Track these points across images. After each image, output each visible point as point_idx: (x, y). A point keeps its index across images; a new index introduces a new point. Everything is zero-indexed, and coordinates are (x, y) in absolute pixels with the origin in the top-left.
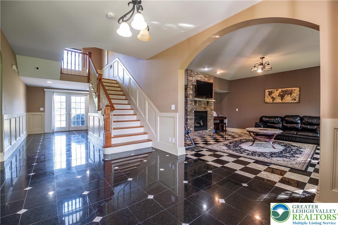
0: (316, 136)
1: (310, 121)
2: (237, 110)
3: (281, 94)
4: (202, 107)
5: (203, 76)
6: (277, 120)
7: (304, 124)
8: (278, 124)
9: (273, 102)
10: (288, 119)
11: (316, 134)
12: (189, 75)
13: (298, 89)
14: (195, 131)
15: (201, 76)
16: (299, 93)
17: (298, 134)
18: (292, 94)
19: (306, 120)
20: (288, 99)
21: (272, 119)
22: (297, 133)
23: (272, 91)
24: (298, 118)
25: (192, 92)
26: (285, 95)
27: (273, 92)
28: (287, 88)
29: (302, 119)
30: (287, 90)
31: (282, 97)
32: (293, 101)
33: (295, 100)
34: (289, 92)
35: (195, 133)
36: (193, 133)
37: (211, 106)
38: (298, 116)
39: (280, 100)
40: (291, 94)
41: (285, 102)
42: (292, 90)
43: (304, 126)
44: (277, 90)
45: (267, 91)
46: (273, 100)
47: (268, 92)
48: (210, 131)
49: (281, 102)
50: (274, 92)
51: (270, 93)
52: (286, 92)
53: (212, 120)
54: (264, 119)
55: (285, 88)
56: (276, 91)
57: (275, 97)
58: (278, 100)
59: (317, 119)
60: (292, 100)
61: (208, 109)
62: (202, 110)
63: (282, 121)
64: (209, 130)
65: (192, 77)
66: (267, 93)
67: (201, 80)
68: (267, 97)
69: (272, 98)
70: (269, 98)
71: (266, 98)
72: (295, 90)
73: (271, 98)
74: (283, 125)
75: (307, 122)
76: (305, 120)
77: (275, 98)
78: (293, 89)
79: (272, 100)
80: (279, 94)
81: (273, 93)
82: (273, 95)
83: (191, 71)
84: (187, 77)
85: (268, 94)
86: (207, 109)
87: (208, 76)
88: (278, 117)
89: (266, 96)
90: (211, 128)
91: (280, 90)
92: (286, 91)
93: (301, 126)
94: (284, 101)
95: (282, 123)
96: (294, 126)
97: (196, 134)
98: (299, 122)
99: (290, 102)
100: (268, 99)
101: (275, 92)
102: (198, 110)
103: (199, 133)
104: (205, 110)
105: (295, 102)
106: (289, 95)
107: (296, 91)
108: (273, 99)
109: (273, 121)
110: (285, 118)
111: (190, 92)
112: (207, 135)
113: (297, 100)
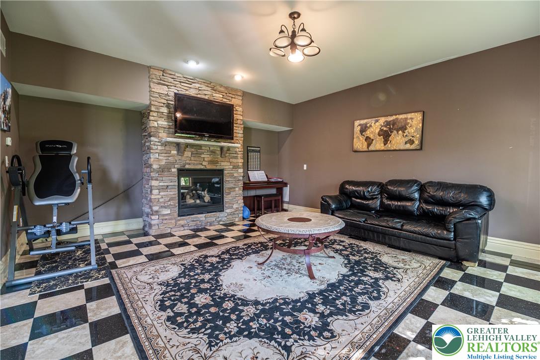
0: (446, 236)
1: (440, 194)
2: (305, 167)
3: (385, 129)
4: (204, 160)
5: (204, 88)
6: (371, 190)
7: (427, 202)
8: (373, 199)
9: (368, 148)
10: (392, 188)
11: (445, 232)
12: (155, 81)
13: (418, 117)
14: (179, 216)
15: (197, 85)
16: (421, 125)
17: (405, 227)
18: (406, 129)
19: (431, 191)
20: (398, 141)
21: (361, 188)
22: (402, 226)
23: (366, 124)
24: (415, 188)
25: (166, 123)
26: (392, 132)
27: (368, 125)
28: (396, 115)
29: (422, 188)
30: (397, 119)
31: (386, 135)
32: (408, 146)
33: (411, 142)
34: (400, 125)
35: (179, 220)
36: (173, 221)
37: (236, 158)
38: (415, 182)
39: (383, 145)
40: (403, 129)
41: (392, 149)
42: (406, 119)
43: (425, 206)
44: (377, 121)
45: (357, 123)
46: (369, 145)
47: (359, 127)
48: (232, 214)
49: (383, 148)
50: (371, 126)
51: (364, 129)
52: (393, 125)
53: (237, 189)
54: (347, 186)
55: (391, 115)
56: (374, 122)
57: (372, 136)
58: (378, 145)
59: (455, 190)
60: (406, 143)
61: (225, 165)
62: (202, 167)
63: (381, 193)
64: (228, 211)
65: (167, 86)
66: (357, 129)
67: (199, 96)
68: (358, 137)
69: (366, 140)
70: (361, 139)
71: (355, 140)
72: (412, 119)
73: (364, 141)
74: (382, 202)
75: (432, 197)
76: (428, 190)
77: (373, 140)
78: (409, 116)
79: (366, 143)
80: (381, 130)
81: (369, 128)
82: (368, 133)
83: (163, 71)
84: (150, 87)
85: (359, 132)
86: (223, 164)
87: (222, 89)
88: (372, 184)
89: (355, 136)
90: (235, 206)
91: (382, 120)
92: (394, 123)
93: (418, 206)
94: (389, 146)
95: (381, 197)
96: (403, 206)
97: (182, 222)
98: (417, 195)
99: (402, 147)
100: (360, 144)
101: (373, 125)
102: (187, 167)
103: (193, 221)
104: (214, 167)
105: (413, 147)
106: (400, 132)
107: (415, 122)
108: (369, 141)
109: (362, 193)
110: (387, 185)
111: (159, 122)
112: (221, 223)
113: (417, 142)
